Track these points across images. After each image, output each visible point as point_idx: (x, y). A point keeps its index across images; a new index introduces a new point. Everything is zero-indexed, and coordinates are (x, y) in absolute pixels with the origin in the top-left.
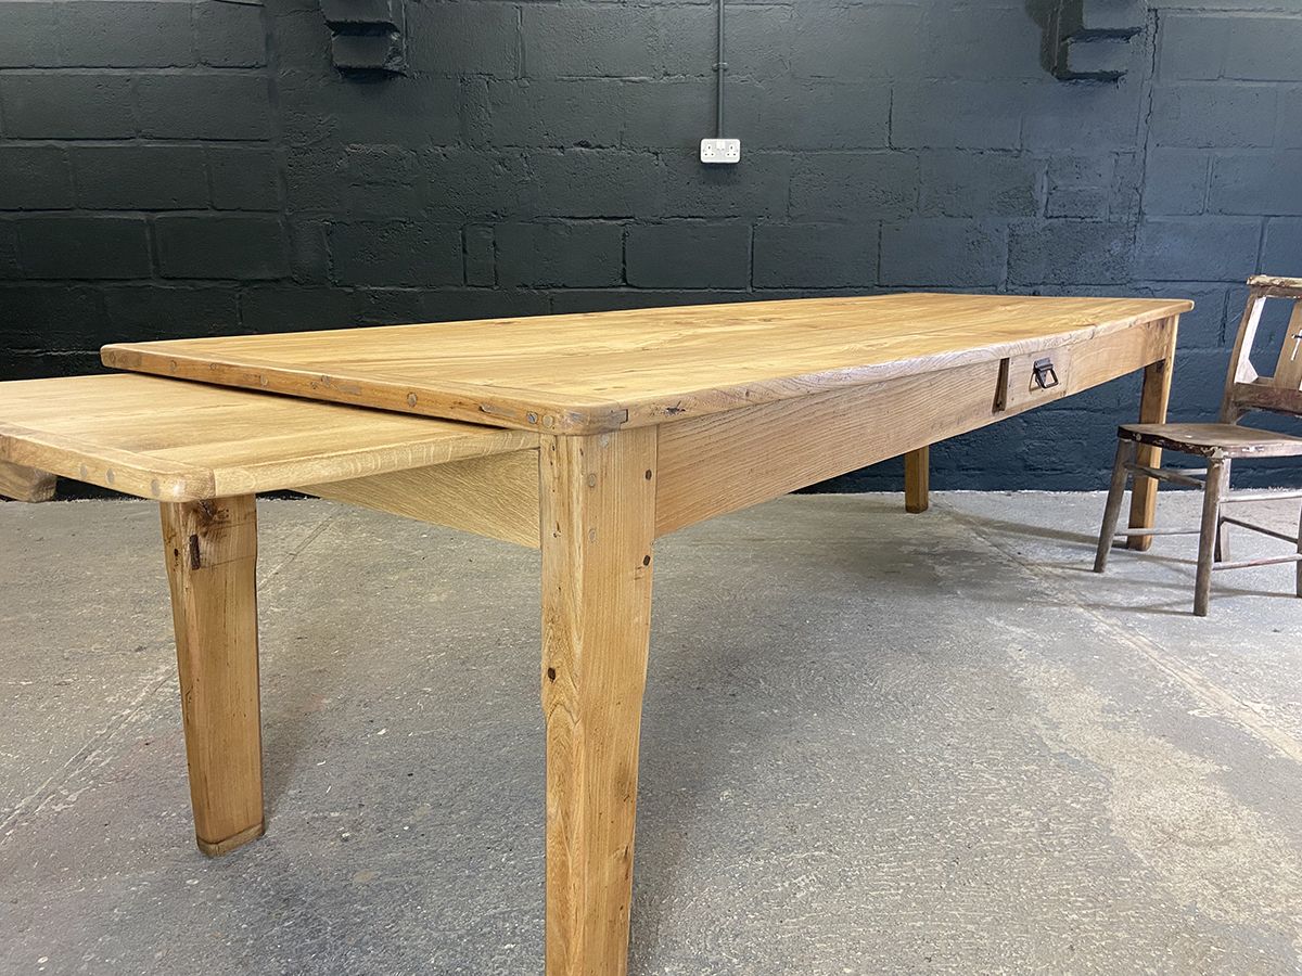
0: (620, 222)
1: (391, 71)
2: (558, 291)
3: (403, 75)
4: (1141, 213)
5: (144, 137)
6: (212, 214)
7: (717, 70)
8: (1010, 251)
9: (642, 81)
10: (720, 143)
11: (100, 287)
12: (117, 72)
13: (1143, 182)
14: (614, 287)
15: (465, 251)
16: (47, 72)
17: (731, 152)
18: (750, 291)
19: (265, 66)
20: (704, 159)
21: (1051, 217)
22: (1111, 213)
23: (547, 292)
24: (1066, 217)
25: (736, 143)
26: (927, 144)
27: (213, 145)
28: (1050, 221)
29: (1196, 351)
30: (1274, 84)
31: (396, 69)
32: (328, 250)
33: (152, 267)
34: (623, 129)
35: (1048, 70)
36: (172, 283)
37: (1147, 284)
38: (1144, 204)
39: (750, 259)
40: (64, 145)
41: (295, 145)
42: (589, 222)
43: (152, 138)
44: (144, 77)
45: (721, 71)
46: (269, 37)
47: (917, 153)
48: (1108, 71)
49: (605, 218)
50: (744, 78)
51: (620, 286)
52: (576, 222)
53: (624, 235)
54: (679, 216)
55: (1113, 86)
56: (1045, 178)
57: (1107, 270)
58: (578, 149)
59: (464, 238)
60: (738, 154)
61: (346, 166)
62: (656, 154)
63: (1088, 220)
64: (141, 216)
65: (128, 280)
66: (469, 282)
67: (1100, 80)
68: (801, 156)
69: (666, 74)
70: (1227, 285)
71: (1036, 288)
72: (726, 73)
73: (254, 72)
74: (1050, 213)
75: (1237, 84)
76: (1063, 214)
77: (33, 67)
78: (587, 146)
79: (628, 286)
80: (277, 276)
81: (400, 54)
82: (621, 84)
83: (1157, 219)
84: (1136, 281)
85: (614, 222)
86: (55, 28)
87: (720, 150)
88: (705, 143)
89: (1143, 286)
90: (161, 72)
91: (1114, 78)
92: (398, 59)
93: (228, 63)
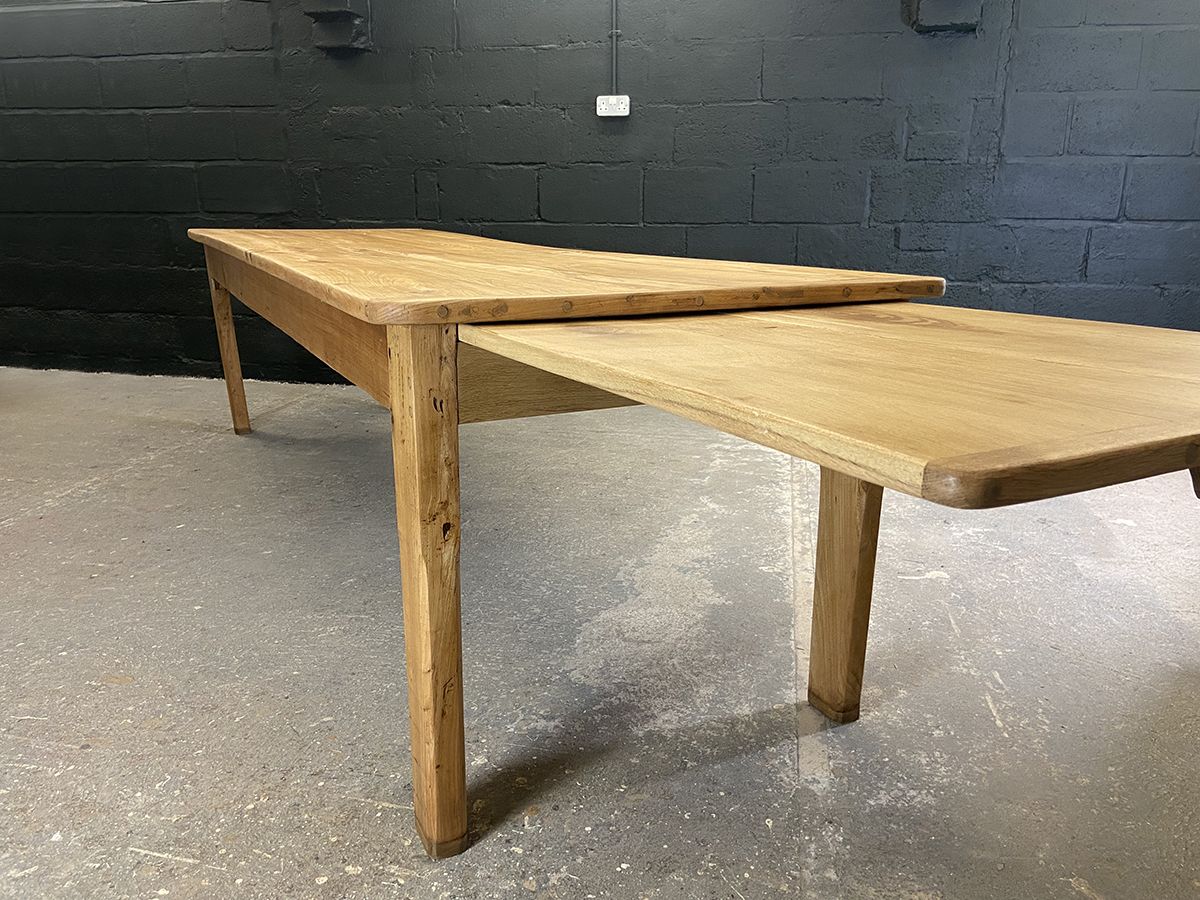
0: (535, 167)
1: (357, 48)
2: (487, 224)
3: (370, 51)
4: (1001, 155)
5: (191, 105)
6: (238, 163)
7: (611, 37)
8: (872, 191)
9: (551, 48)
10: (613, 99)
11: (165, 218)
12: (174, 57)
13: (1002, 125)
14: (531, 221)
15: (416, 191)
16: (129, 59)
17: (622, 106)
18: (642, 225)
19: (272, 48)
20: (600, 113)
21: (911, 160)
22: (970, 155)
23: (478, 225)
24: (925, 159)
25: (626, 99)
26: (795, 95)
27: (238, 110)
28: (910, 163)
29: (1056, 285)
30: (1139, 29)
31: (362, 47)
32: (317, 190)
33: (199, 203)
34: (537, 89)
35: (908, 24)
36: (212, 215)
37: (1008, 222)
38: (1003, 146)
39: (641, 198)
40: (140, 112)
41: (293, 108)
42: (511, 167)
43: (198, 106)
44: (190, 60)
45: (614, 38)
46: (274, 25)
47: (787, 104)
48: (958, 23)
49: (523, 164)
50: (633, 43)
51: (535, 221)
52: (500, 168)
53: (538, 178)
54: (582, 162)
55: (971, 36)
56: (905, 123)
57: (967, 208)
58: (501, 107)
59: (416, 182)
60: (628, 108)
61: (329, 124)
62: (564, 109)
63: (946, 162)
64: (192, 165)
65: (185, 213)
66: (420, 216)
67: (959, 31)
68: (684, 109)
69: (571, 42)
70: (1090, 224)
71: (897, 224)
72: (620, 39)
73: (263, 54)
74: (909, 156)
75: (1101, 29)
76: (922, 157)
77: (120, 55)
78: (508, 104)
79: (543, 220)
80: (284, 211)
81: (364, 35)
82: (535, 52)
83: (1015, 161)
84: (994, 218)
85: (530, 167)
86: (133, 25)
87: (614, 105)
88: (600, 99)
89: (1001, 223)
90: (202, 56)
91: (970, 29)
92: (363, 39)
93: (246, 47)
